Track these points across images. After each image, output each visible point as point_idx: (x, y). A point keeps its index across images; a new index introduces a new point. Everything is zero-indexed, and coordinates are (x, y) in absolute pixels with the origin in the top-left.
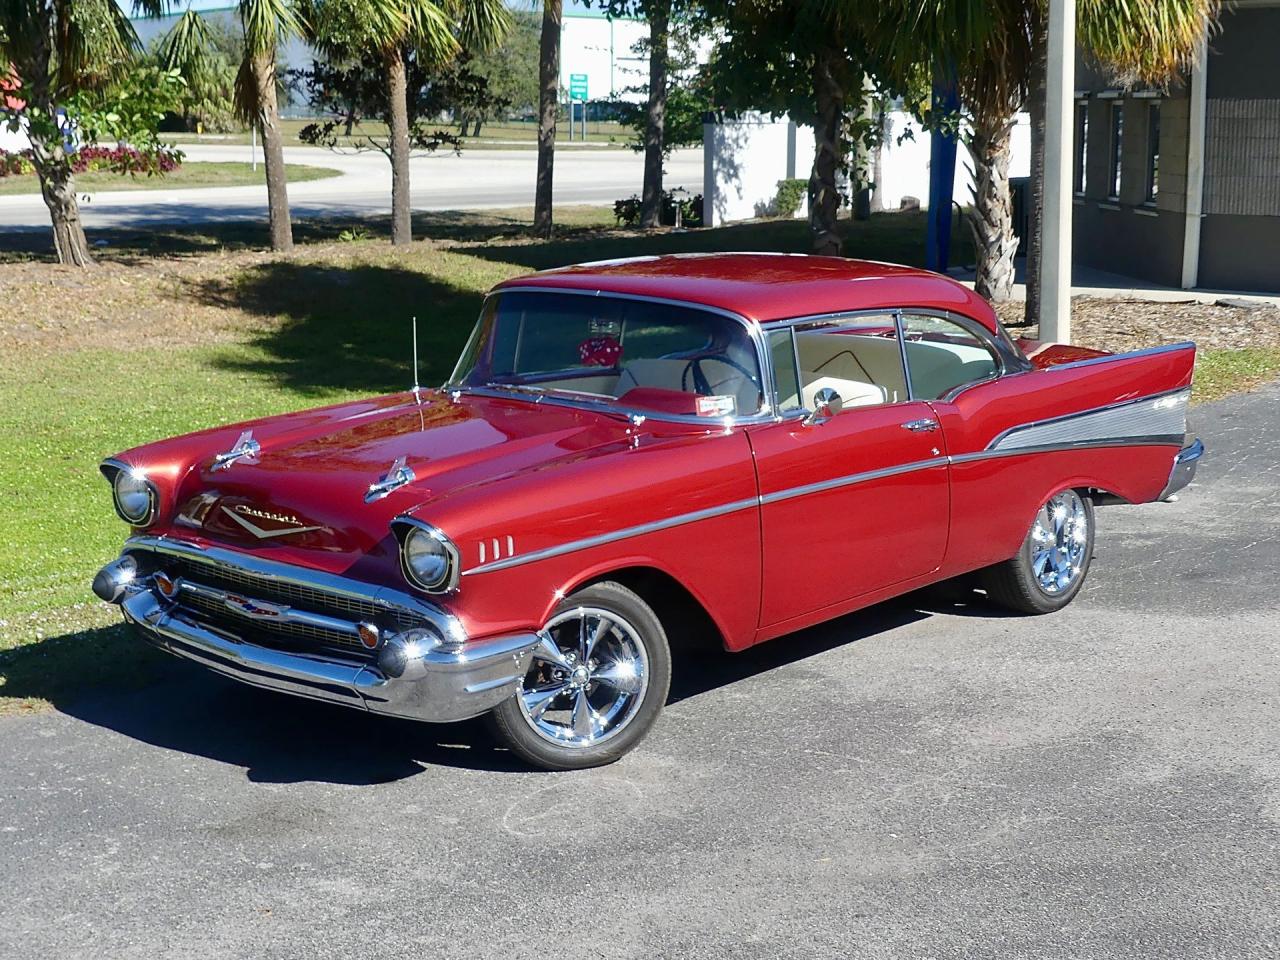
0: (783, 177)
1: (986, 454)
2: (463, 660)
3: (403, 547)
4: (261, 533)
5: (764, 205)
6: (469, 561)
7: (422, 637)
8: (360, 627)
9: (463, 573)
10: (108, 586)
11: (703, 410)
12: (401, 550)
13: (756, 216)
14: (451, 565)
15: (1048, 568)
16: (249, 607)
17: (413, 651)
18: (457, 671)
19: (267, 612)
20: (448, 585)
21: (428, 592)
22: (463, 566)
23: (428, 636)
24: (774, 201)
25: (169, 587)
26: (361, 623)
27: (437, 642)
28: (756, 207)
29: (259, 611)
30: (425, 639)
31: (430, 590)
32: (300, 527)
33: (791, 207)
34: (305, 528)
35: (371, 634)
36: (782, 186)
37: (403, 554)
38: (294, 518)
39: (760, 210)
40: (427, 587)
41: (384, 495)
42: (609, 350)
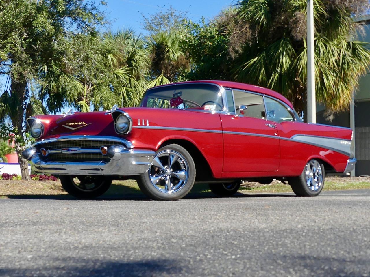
1: (290, 139)
2: (132, 153)
3: (115, 123)
4: (73, 129)
6: (135, 123)
7: (119, 147)
8: (102, 148)
9: (133, 127)
10: (27, 154)
11: (206, 109)
14: (129, 124)
15: (311, 185)
16: (69, 150)
17: (117, 150)
18: (131, 156)
19: (74, 150)
20: (128, 131)
22: (133, 126)
23: (122, 147)
25: (45, 153)
27: (125, 148)
29: (72, 151)
34: (86, 125)
35: (105, 150)
37: (115, 125)
38: (83, 122)
40: (122, 133)
42: (179, 100)
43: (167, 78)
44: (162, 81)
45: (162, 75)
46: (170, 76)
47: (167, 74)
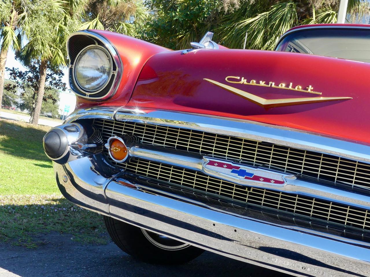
43: (102, 22)
44: (96, 25)
45: (98, 18)
46: (105, 21)
47: (103, 19)
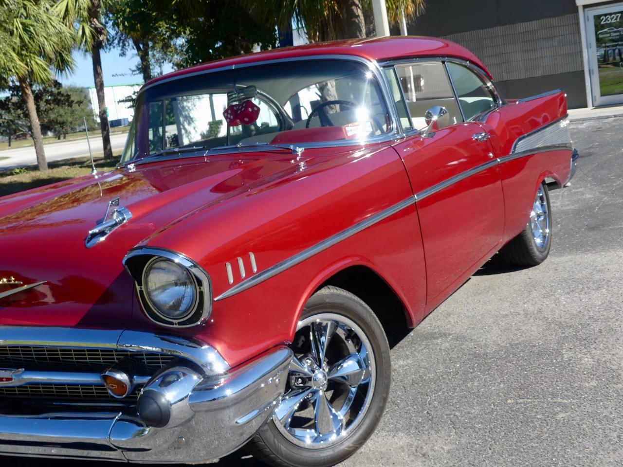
0: (211, 120)
1: (511, 157)
2: (229, 393)
3: (140, 284)
5: (204, 134)
6: (220, 284)
7: (179, 377)
8: (105, 378)
9: (216, 299)
11: (349, 134)
12: (138, 288)
13: (202, 139)
14: (201, 293)
17: (174, 395)
20: (201, 315)
21: (177, 326)
22: (215, 292)
24: (208, 131)
26: (107, 373)
28: (201, 135)
30: (182, 378)
31: (180, 324)
32: (23, 285)
33: (216, 132)
34: (26, 287)
35: (120, 383)
36: (210, 124)
37: (141, 292)
39: (203, 136)
40: (174, 321)
41: (102, 239)
